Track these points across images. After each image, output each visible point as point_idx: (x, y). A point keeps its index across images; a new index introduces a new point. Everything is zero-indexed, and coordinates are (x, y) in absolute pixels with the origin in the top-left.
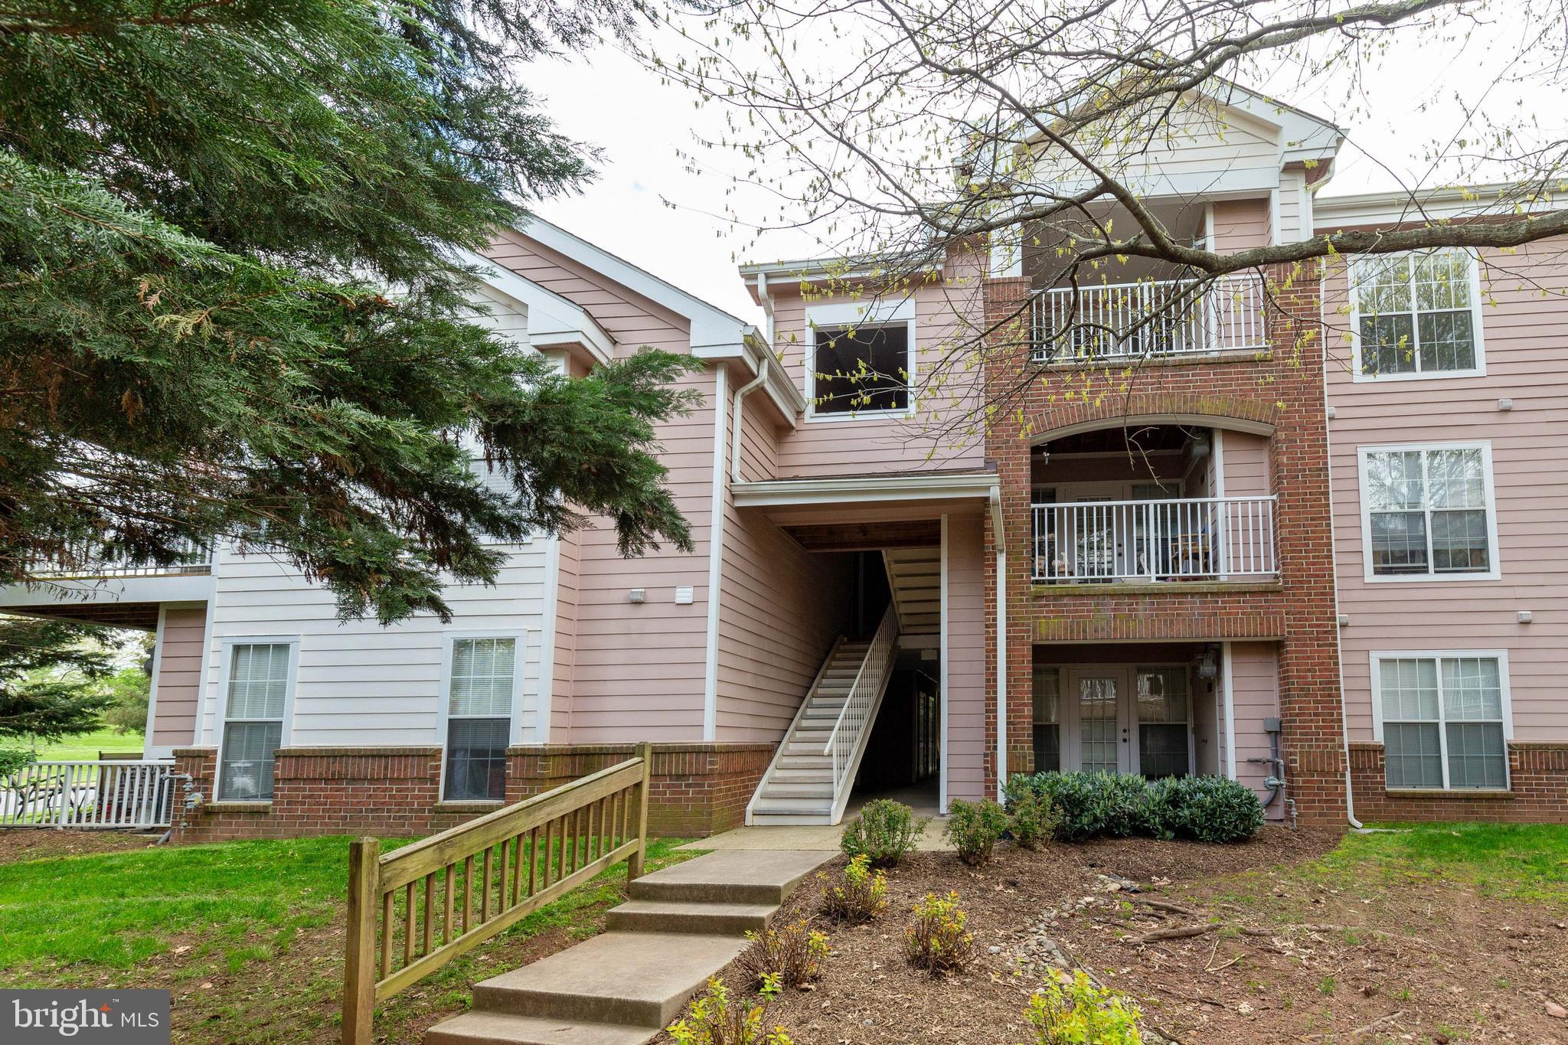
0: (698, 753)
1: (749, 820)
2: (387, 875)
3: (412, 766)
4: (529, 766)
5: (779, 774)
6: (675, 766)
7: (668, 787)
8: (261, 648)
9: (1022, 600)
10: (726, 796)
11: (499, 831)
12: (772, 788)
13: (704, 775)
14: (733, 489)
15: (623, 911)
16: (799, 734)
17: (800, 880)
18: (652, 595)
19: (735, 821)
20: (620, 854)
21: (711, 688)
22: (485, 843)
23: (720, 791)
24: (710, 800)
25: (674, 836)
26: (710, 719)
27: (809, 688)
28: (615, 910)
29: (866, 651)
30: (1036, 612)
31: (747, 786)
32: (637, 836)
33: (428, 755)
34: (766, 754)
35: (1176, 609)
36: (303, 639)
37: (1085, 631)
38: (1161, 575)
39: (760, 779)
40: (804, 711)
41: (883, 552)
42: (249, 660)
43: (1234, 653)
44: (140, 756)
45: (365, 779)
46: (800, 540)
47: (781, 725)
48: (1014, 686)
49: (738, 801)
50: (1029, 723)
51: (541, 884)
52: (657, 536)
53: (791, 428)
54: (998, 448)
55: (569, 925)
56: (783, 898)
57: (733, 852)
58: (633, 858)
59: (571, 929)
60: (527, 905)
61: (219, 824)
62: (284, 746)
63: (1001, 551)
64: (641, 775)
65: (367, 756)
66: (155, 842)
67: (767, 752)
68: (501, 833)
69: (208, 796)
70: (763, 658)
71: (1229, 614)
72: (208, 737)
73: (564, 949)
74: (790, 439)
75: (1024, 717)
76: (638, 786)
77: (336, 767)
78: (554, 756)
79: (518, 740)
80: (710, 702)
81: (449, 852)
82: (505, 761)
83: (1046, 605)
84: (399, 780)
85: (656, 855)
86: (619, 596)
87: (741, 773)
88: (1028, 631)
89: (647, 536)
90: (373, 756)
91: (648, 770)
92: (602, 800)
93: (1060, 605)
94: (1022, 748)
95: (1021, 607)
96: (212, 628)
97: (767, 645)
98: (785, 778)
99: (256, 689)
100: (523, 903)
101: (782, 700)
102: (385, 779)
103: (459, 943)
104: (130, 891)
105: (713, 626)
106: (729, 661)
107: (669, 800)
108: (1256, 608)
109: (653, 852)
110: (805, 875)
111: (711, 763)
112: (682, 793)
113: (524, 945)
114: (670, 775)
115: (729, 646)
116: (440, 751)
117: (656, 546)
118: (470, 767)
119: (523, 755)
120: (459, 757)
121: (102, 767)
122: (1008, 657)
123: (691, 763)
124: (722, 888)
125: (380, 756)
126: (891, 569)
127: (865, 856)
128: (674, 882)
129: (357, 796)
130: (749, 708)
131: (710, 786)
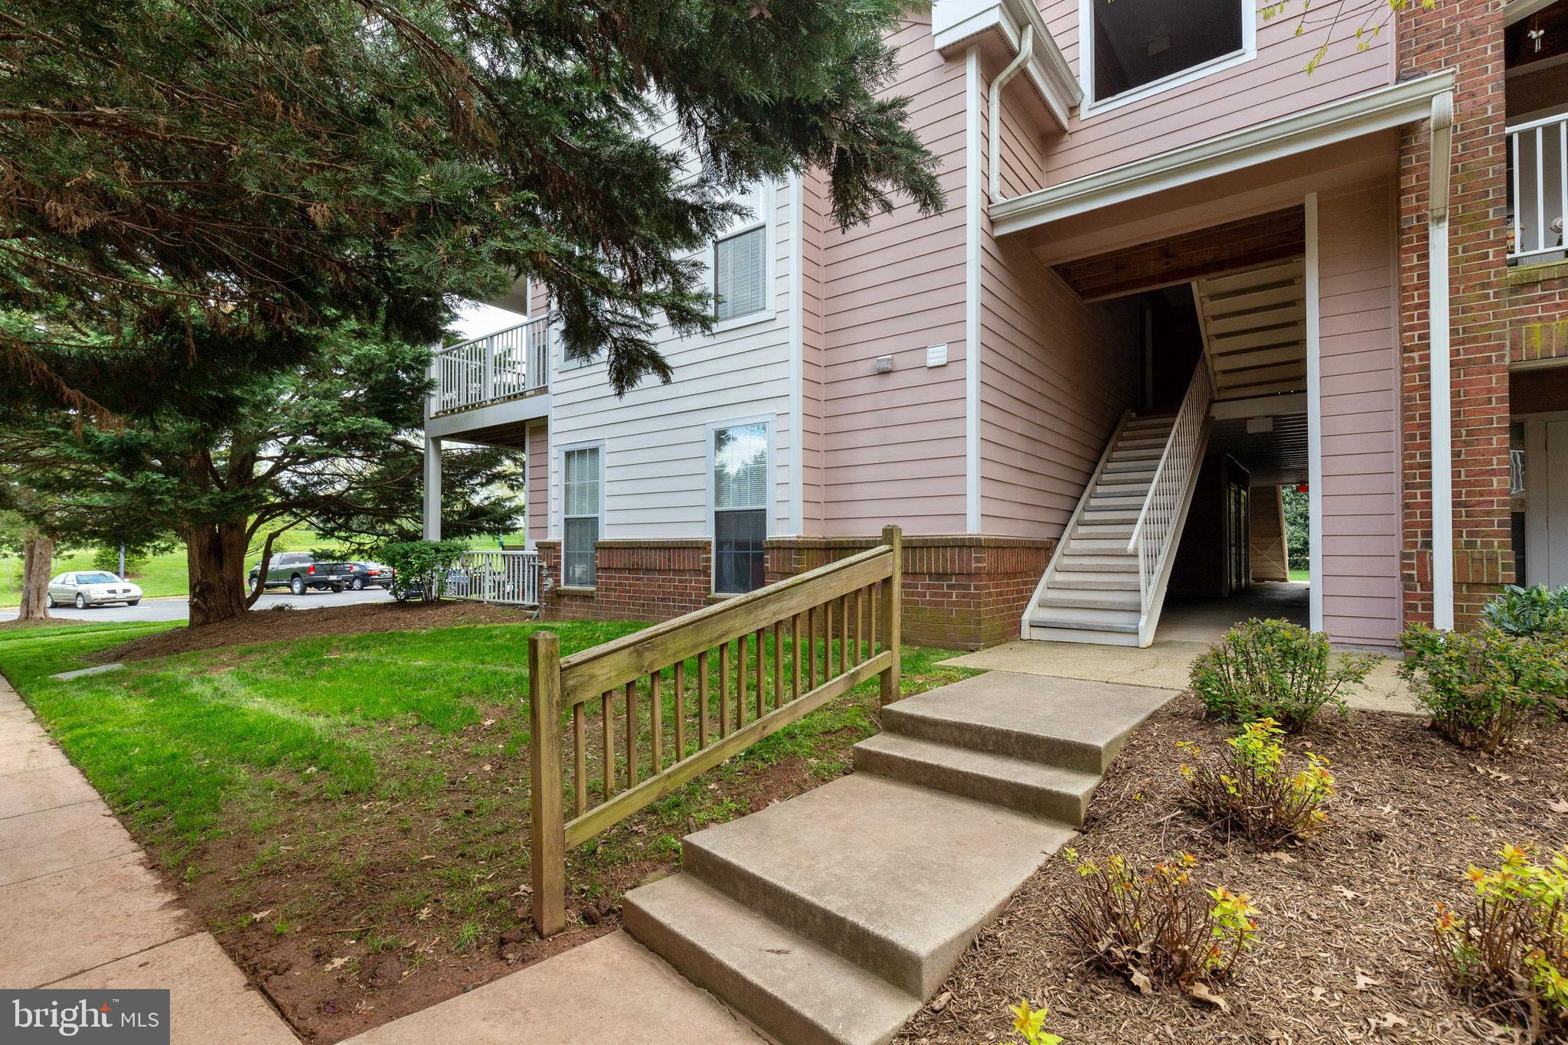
0: (960, 547)
1: (1026, 632)
2: (571, 682)
3: (689, 559)
4: (784, 559)
5: (1060, 577)
6: (932, 562)
7: (928, 587)
8: (582, 452)
9: (1484, 297)
10: (997, 602)
11: (712, 631)
12: (1052, 595)
13: (969, 575)
14: (992, 212)
15: (873, 749)
16: (1082, 530)
17: (1128, 737)
18: (901, 362)
19: (1009, 632)
20: (870, 668)
21: (973, 467)
22: (695, 647)
23: (990, 594)
24: (978, 605)
25: (936, 646)
26: (973, 507)
27: (1091, 475)
28: (863, 745)
29: (1172, 426)
30: (1520, 312)
31: (1022, 591)
32: (889, 648)
33: (698, 547)
34: (1043, 553)
36: (607, 442)
39: (1036, 583)
40: (1087, 502)
41: (1194, 285)
42: (575, 462)
44: (522, 548)
45: (655, 570)
46: (1075, 285)
47: (1059, 518)
48: (1466, 443)
49: (1011, 608)
50: (1502, 504)
51: (789, 693)
52: (886, 187)
53: (1062, 131)
55: (811, 755)
56: (1105, 765)
57: (1013, 675)
58: (885, 674)
59: (813, 761)
60: (753, 729)
61: (565, 605)
62: (601, 539)
63: (1439, 219)
64: (890, 569)
65: (655, 548)
66: (530, 617)
67: (1044, 550)
68: (715, 635)
69: (557, 582)
70: (1034, 433)
72: (556, 534)
73: (802, 791)
74: (1062, 147)
75: (1491, 493)
76: (887, 582)
77: (635, 558)
78: (808, 549)
79: (776, 532)
80: (973, 486)
81: (649, 656)
82: (763, 554)
83: (1544, 298)
84: (682, 572)
85: (916, 670)
86: (866, 368)
87: (1014, 574)
88: (1499, 349)
89: (873, 191)
90: (660, 548)
91: (898, 562)
92: (843, 598)
94: (1487, 545)
95: (1483, 308)
96: (553, 440)
97: (1039, 418)
98: (1069, 583)
99: (582, 489)
100: (748, 727)
101: (1058, 487)
102: (669, 570)
103: (669, 776)
104: (488, 659)
105: (972, 389)
106: (994, 435)
107: (929, 603)
109: (911, 665)
110: (1134, 728)
111: (978, 560)
112: (944, 595)
113: (759, 775)
114: (930, 574)
115: (993, 415)
116: (709, 543)
117: (888, 207)
118: (736, 560)
119: (779, 548)
120: (726, 550)
121: (504, 556)
122: (1454, 395)
123: (952, 561)
124: (1007, 735)
125: (665, 548)
126: (1205, 308)
127: (1272, 721)
128: (937, 716)
129: (649, 586)
130: (1021, 495)
131: (976, 588)
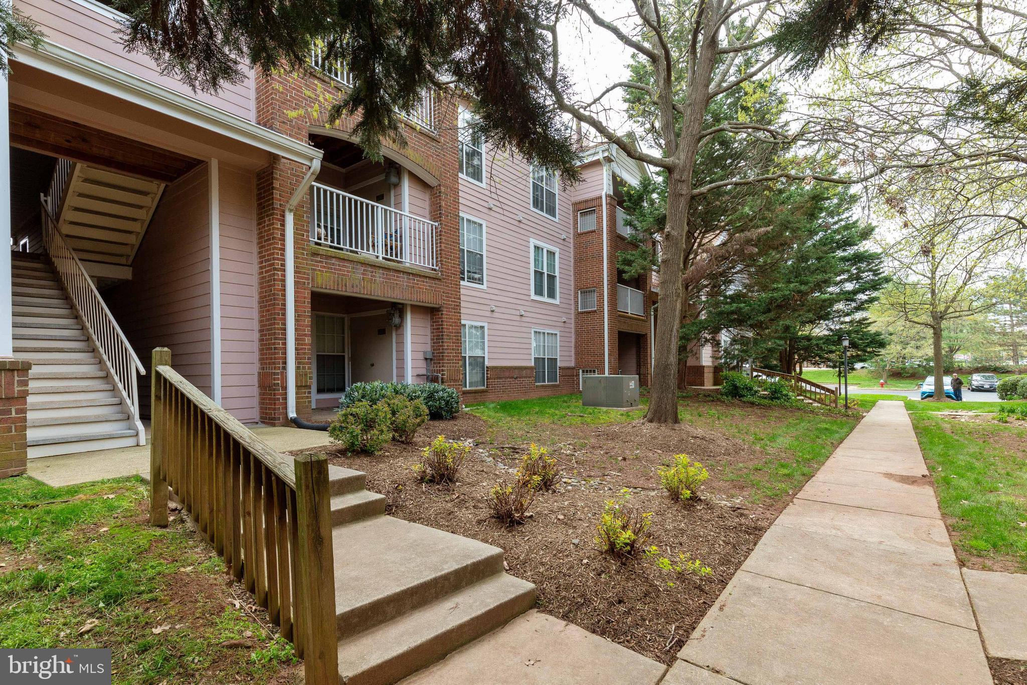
9: (303, 254)
30: (314, 265)
35: (396, 280)
37: (346, 286)
38: (384, 256)
43: (412, 312)
48: (297, 320)
50: (309, 349)
54: (284, 123)
63: (291, 211)
71: (420, 288)
75: (305, 344)
83: (320, 262)
88: (308, 279)
93: (330, 264)
94: (304, 368)
95: (303, 259)
108: (431, 287)
